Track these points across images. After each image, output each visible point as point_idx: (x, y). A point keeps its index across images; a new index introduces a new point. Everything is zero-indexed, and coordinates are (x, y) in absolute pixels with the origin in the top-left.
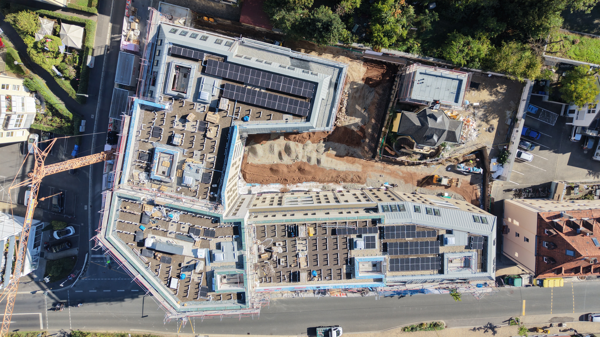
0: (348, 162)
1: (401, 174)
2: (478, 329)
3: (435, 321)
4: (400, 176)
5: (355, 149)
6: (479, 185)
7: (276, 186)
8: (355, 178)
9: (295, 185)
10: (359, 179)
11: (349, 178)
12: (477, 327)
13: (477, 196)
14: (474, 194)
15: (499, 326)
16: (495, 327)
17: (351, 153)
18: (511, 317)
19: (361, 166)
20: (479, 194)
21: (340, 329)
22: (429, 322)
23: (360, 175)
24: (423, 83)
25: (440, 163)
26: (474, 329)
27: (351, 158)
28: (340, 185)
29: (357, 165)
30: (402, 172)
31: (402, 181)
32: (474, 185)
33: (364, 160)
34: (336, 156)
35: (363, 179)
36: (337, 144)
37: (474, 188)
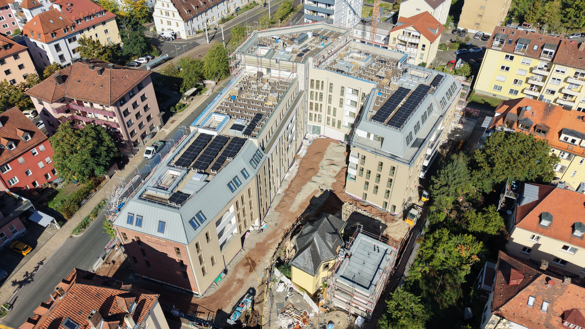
0: (304, 203)
1: (270, 242)
2: (38, 267)
3: (87, 228)
4: (267, 240)
5: (313, 212)
6: (212, 320)
7: (303, 153)
8: (284, 203)
9: (298, 164)
10: (281, 206)
11: (286, 199)
12: (41, 266)
13: (198, 314)
14: (203, 310)
15: (16, 292)
16: (20, 287)
17: (312, 207)
18: (14, 309)
19: (294, 211)
20: (201, 317)
21: (149, 156)
22: (92, 224)
23: (285, 208)
24: (375, 250)
25: (263, 283)
26: (41, 263)
27: (306, 207)
28: (283, 193)
29: (297, 209)
30: (271, 244)
31: (261, 241)
32: (215, 313)
33: (299, 216)
34: (314, 197)
35: (280, 210)
36: (325, 199)
37: (212, 313)
